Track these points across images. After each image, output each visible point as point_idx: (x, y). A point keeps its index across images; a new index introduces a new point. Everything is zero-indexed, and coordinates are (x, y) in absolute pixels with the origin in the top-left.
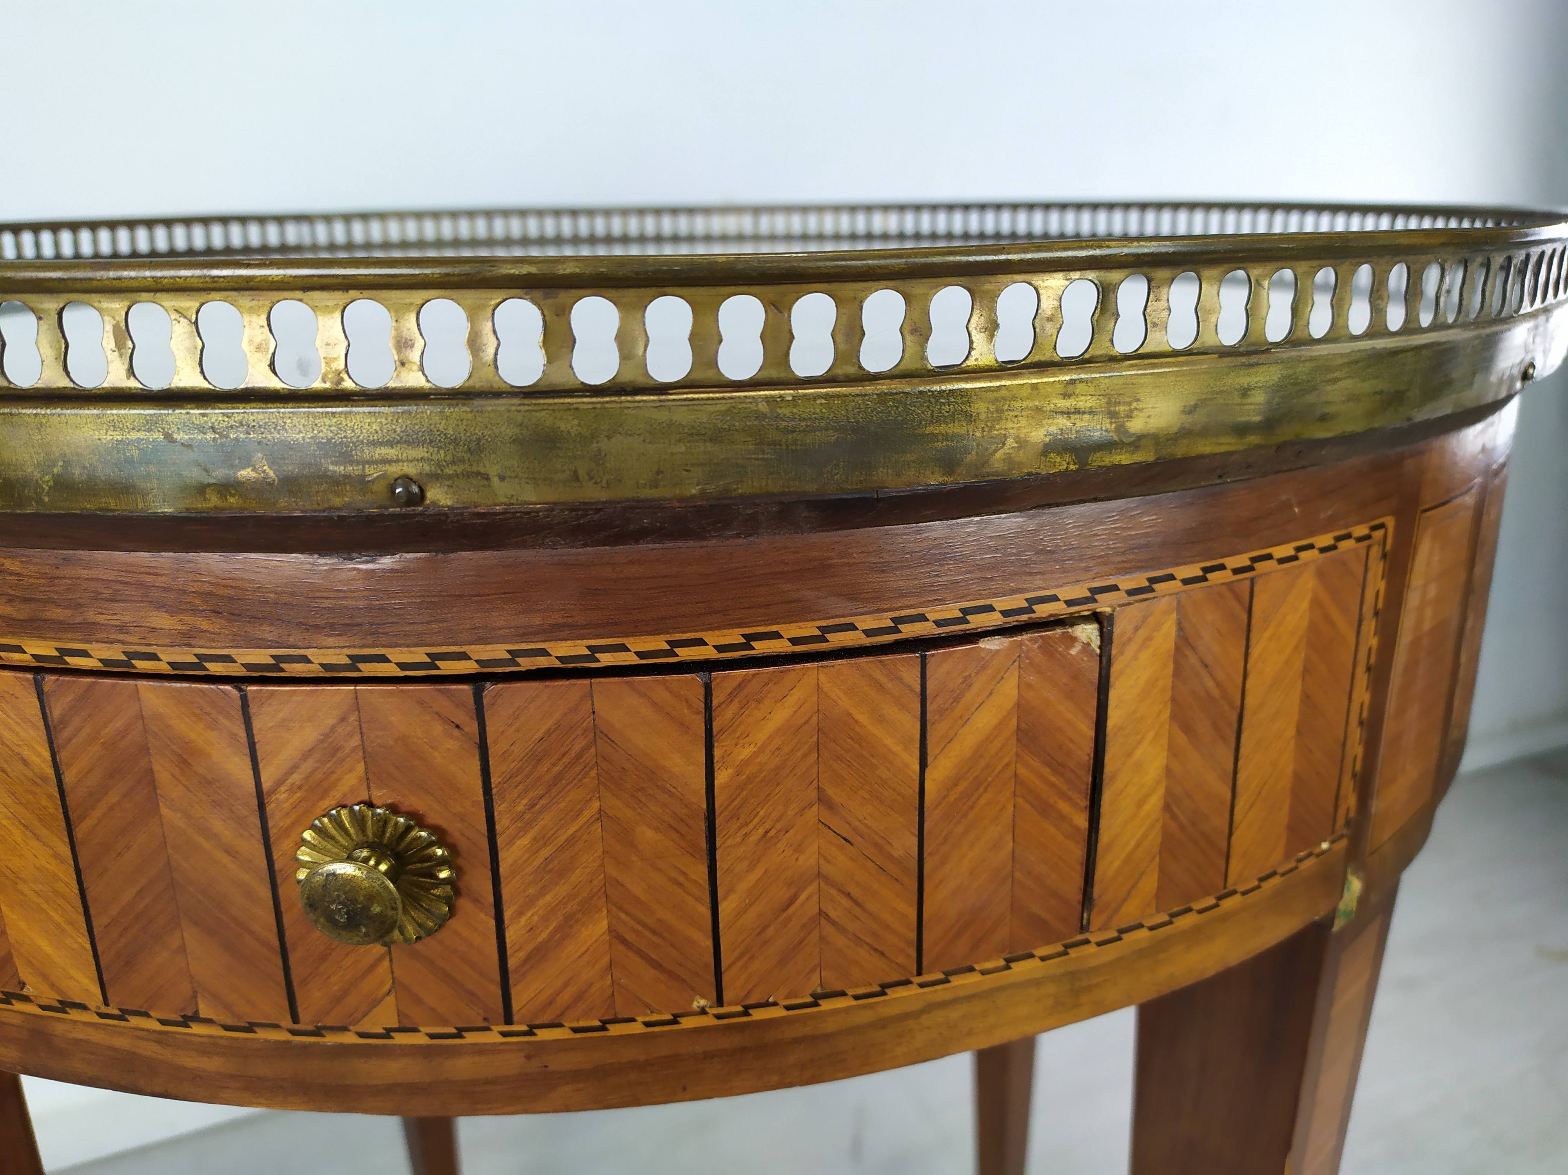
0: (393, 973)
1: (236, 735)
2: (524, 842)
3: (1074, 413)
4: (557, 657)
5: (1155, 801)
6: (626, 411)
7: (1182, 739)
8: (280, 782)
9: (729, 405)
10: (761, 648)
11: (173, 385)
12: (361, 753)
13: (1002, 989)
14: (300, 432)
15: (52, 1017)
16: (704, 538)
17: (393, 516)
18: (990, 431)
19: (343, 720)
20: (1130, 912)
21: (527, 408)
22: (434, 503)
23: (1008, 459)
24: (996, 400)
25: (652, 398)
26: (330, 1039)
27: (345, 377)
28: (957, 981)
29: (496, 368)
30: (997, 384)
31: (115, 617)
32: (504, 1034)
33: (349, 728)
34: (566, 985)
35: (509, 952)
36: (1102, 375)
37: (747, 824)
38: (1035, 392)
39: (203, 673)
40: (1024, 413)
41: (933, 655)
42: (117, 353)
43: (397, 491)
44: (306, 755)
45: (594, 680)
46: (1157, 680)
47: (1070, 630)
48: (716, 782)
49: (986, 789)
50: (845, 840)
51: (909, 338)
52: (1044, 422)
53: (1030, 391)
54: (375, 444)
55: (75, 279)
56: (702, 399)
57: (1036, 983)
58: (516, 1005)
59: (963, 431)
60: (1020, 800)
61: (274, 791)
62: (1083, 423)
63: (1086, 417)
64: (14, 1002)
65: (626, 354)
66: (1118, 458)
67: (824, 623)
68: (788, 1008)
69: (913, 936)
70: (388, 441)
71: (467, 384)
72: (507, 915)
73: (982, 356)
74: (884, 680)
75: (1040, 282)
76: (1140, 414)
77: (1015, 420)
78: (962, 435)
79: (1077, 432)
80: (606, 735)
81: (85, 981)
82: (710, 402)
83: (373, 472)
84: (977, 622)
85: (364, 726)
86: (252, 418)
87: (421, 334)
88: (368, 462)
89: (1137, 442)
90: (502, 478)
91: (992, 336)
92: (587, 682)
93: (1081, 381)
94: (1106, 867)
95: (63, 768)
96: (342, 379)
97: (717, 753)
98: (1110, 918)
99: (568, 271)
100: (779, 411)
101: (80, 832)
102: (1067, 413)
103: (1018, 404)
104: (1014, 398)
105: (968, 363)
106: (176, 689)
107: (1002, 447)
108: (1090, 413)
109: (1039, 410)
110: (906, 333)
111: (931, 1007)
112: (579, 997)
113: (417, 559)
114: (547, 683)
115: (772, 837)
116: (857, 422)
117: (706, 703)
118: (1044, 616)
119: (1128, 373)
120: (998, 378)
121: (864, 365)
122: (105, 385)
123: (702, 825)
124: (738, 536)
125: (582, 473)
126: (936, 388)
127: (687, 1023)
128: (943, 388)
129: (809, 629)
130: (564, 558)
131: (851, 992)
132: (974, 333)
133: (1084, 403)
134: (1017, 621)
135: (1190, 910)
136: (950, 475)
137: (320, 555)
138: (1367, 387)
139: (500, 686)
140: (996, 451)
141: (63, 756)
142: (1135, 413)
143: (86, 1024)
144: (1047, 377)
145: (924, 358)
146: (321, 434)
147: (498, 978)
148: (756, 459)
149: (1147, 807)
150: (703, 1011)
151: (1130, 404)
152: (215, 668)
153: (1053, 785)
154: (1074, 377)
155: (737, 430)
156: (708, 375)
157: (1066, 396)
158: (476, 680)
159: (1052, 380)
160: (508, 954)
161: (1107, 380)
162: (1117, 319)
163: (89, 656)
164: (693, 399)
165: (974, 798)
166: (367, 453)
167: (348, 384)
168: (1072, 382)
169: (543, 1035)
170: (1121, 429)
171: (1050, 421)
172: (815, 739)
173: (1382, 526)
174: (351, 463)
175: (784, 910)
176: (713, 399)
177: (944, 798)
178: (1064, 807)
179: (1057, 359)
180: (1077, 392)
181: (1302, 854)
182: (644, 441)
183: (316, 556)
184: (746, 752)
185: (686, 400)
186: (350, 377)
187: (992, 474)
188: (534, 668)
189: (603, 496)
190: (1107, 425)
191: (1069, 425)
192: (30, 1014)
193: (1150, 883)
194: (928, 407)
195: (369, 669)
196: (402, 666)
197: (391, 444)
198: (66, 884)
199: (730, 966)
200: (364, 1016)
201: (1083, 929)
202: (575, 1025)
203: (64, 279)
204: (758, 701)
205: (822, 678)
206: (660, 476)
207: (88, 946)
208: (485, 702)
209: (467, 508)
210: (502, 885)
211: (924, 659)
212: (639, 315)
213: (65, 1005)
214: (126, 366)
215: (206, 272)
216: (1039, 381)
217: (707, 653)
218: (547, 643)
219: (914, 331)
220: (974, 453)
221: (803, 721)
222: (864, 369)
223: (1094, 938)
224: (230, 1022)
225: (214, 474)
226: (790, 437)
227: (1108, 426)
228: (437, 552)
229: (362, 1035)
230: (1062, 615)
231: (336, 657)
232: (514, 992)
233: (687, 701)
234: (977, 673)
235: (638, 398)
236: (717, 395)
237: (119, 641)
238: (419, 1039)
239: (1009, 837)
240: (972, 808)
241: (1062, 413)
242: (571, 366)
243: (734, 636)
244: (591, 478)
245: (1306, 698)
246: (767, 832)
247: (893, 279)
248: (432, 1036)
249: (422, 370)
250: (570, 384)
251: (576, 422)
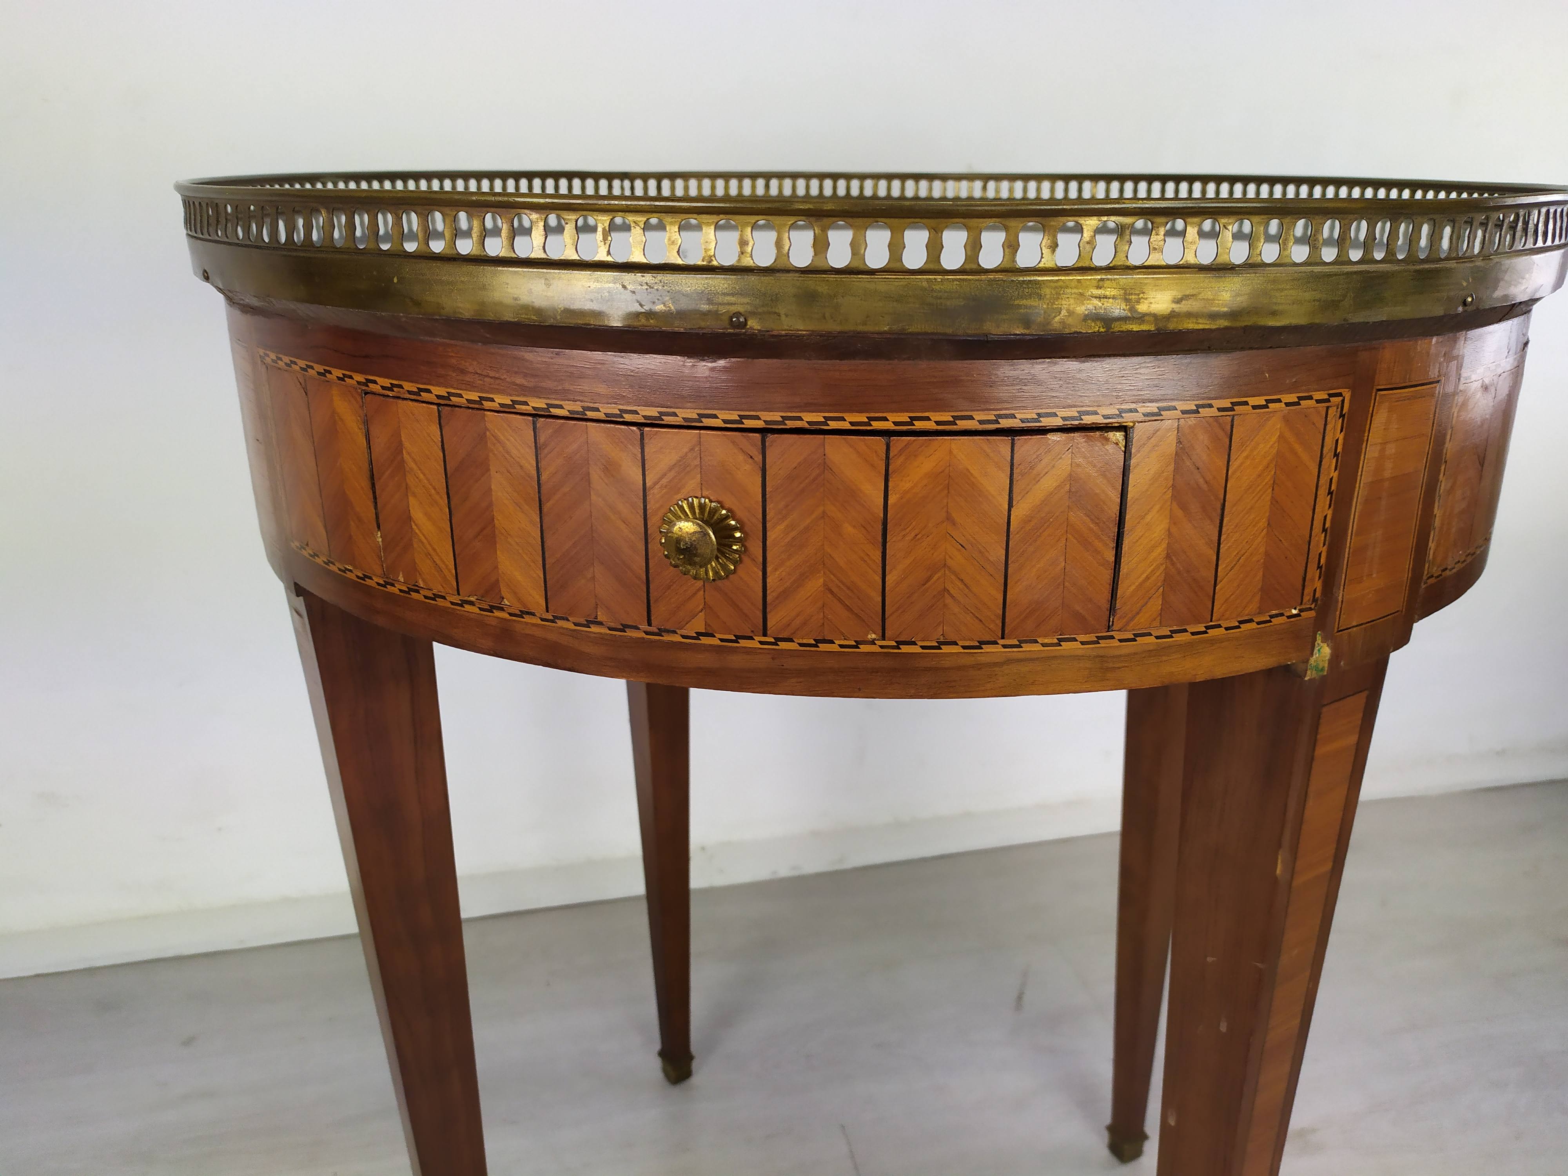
0: (705, 599)
1: (635, 455)
2: (782, 527)
3: (1103, 298)
4: (807, 422)
5: (1160, 551)
6: (853, 283)
7: (1179, 513)
8: (655, 484)
9: (906, 283)
10: (919, 425)
11: (629, 260)
12: (699, 469)
13: (1055, 657)
14: (689, 287)
15: (514, 620)
16: (890, 359)
17: (730, 334)
18: (1052, 305)
19: (692, 449)
20: (1142, 621)
21: (803, 279)
22: (751, 328)
23: (1062, 322)
24: (1056, 287)
25: (867, 276)
26: (667, 638)
27: (714, 259)
28: (1026, 647)
29: (789, 257)
30: (1057, 278)
31: (579, 387)
32: (761, 643)
33: (695, 454)
34: (798, 615)
35: (768, 592)
36: (1121, 277)
37: (905, 529)
38: (1080, 284)
39: (622, 420)
40: (1073, 296)
41: (1019, 439)
42: (603, 243)
43: (734, 320)
44: (670, 469)
45: (826, 436)
46: (1163, 472)
47: (1106, 434)
48: (889, 502)
49: (1048, 526)
50: (962, 546)
51: (1007, 250)
52: (1085, 302)
53: (1076, 283)
54: (724, 294)
55: (588, 204)
56: (893, 278)
57: (1078, 658)
58: (770, 624)
59: (1035, 304)
60: (1069, 536)
61: (652, 488)
62: (1108, 304)
63: (1111, 300)
64: (494, 611)
65: (854, 254)
66: (1131, 326)
67: (955, 414)
68: (923, 647)
69: (1001, 612)
70: (732, 293)
71: (773, 265)
72: (769, 569)
73: (1047, 263)
74: (988, 451)
75: (1083, 222)
76: (1145, 301)
77: (1067, 300)
78: (1035, 306)
79: (1105, 309)
80: (830, 468)
81: (537, 597)
82: (897, 280)
83: (723, 309)
84: (1046, 422)
85: (702, 453)
86: (666, 279)
87: (753, 238)
88: (720, 304)
89: (1142, 318)
90: (787, 316)
91: (1054, 251)
92: (822, 436)
93: (1108, 279)
94: (1126, 588)
95: (542, 470)
96: (712, 260)
97: (890, 484)
98: (1127, 623)
99: (829, 208)
100: (934, 287)
101: (545, 509)
102: (1099, 298)
103: (1069, 291)
104: (1067, 287)
105: (1040, 265)
106: (607, 428)
107: (1059, 315)
108: (1113, 298)
109: (1081, 294)
110: (1006, 248)
111: (1009, 661)
112: (805, 623)
113: (737, 361)
114: (801, 436)
115: (919, 539)
116: (976, 295)
117: (886, 455)
118: (1089, 423)
119: (1138, 276)
120: (1057, 275)
121: (980, 263)
122: (595, 259)
123: (880, 527)
124: (909, 359)
125: (827, 315)
126: (1021, 279)
127: (864, 648)
128: (1025, 279)
129: (947, 417)
130: (815, 366)
131: (961, 643)
132: (1044, 248)
133: (1109, 292)
134: (1071, 424)
135: (1185, 631)
136: (1028, 329)
137: (688, 357)
138: (1308, 295)
139: (776, 435)
140: (1055, 317)
141: (542, 464)
142: (1142, 300)
143: (533, 625)
144: (1087, 276)
145: (1014, 261)
146: (699, 288)
147: (761, 608)
148: (920, 313)
149: (1154, 554)
150: (873, 642)
151: (1138, 295)
152: (628, 417)
153: (1091, 530)
154: (1104, 277)
155: (910, 296)
156: (896, 266)
157: (1099, 287)
158: (762, 431)
159: (1089, 278)
160: (768, 593)
161: (1124, 280)
162: (1130, 245)
163: (563, 408)
164: (888, 278)
165: (1041, 531)
166: (721, 299)
167: (715, 263)
168: (1102, 280)
169: (783, 645)
170: (1132, 309)
171: (1088, 302)
172: (947, 482)
173: (1340, 395)
174: (712, 304)
175: (924, 585)
176: (898, 278)
177: (1022, 528)
178: (1098, 544)
179: (1093, 266)
180: (1105, 285)
181: (1274, 612)
182: (861, 299)
183: (686, 357)
184: (908, 485)
185: (884, 278)
186: (716, 259)
187: (1053, 330)
188: (794, 427)
189: (838, 328)
190: (1123, 306)
191: (1100, 304)
192: (502, 619)
193: (1156, 604)
194: (1016, 289)
195: (707, 422)
196: (725, 421)
197: (733, 295)
198: (534, 538)
199: (891, 615)
200: (687, 624)
201: (1109, 628)
202: (801, 641)
203: (582, 204)
204: (916, 456)
205: (953, 446)
206: (868, 319)
207: (542, 576)
208: (767, 444)
209: (768, 331)
210: (768, 552)
211: (1013, 440)
212: (863, 232)
213: (522, 614)
214: (607, 250)
215: (652, 203)
216: (1082, 278)
217: (888, 425)
218: (802, 413)
219: (1010, 246)
220: (1042, 317)
221: (940, 470)
222: (981, 266)
223: (1118, 635)
224: (612, 625)
225: (644, 307)
226: (939, 301)
227: (1125, 307)
228: (748, 358)
229: (683, 637)
230: (1101, 424)
231: (690, 414)
232: (769, 616)
233: (876, 452)
234: (1045, 453)
235: (860, 276)
236: (901, 277)
237: (579, 400)
238: (715, 641)
239: (1062, 559)
240: (1039, 536)
241: (1096, 297)
242: (826, 258)
243: (904, 417)
244: (832, 318)
245: (1274, 501)
246: (916, 536)
247: (999, 218)
248: (722, 640)
249: (752, 257)
250: (826, 267)
251: (827, 287)
